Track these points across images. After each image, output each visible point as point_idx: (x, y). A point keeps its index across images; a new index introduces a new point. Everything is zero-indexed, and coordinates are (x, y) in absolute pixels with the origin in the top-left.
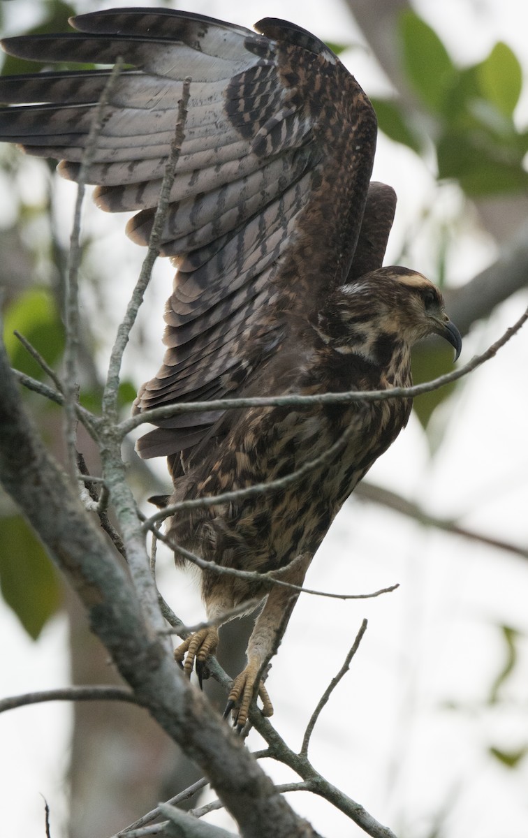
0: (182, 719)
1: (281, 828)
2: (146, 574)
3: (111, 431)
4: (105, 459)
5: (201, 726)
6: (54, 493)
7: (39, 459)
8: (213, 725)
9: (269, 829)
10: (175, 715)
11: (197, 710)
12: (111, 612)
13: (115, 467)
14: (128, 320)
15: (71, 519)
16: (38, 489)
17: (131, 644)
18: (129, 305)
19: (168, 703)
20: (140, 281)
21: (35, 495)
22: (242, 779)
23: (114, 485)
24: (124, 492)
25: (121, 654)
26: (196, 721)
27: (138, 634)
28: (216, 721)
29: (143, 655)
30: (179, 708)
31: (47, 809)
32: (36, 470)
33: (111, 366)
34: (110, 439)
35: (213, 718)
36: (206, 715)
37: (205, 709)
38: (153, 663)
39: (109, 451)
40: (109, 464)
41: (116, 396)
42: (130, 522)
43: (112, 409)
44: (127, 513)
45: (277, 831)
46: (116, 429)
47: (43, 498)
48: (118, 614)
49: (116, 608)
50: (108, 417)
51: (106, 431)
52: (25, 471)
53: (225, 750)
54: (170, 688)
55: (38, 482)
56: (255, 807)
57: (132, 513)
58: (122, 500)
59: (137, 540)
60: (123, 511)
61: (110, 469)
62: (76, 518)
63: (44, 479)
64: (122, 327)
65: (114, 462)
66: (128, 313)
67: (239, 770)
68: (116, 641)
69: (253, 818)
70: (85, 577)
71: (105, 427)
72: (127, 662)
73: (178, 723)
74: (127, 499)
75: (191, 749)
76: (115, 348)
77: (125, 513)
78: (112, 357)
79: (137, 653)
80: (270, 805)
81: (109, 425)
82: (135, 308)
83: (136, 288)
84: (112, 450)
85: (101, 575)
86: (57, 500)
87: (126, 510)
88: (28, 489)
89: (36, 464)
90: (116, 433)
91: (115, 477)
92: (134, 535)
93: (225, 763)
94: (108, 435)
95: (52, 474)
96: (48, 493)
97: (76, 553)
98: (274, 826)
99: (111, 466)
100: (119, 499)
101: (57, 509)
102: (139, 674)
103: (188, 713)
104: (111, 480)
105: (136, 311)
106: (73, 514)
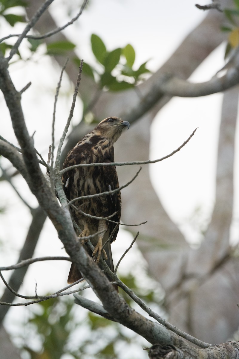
0: (86, 267)
1: (115, 302)
2: (70, 219)
3: (58, 173)
4: (56, 182)
5: (92, 269)
6: (48, 195)
7: (44, 184)
8: (95, 269)
9: (111, 302)
10: (84, 266)
11: (91, 264)
12: (65, 232)
13: (59, 185)
14: (63, 137)
15: (53, 203)
16: (43, 194)
17: (71, 243)
18: (63, 132)
19: (82, 262)
20: (67, 125)
21: (42, 195)
22: (104, 286)
23: (59, 190)
24: (62, 193)
25: (67, 246)
26: (90, 267)
27: (73, 240)
28: (96, 267)
29: (74, 247)
30: (85, 263)
31: (36, 284)
32: (42, 188)
33: (58, 152)
34: (58, 175)
35: (95, 267)
36: (93, 266)
37: (93, 264)
38: (78, 249)
39: (57, 180)
40: (57, 184)
41: (59, 161)
42: (64, 203)
43: (58, 166)
44: (64, 200)
45: (114, 302)
46: (60, 172)
47: (45, 196)
48: (67, 233)
49: (67, 232)
50: (57, 168)
51: (56, 173)
52: (39, 188)
53: (99, 277)
54: (82, 257)
55: (43, 191)
56: (108, 295)
57: (65, 200)
58: (62, 195)
59: (67, 208)
60: (62, 199)
61: (58, 185)
62: (55, 203)
63: (45, 190)
64: (61, 139)
65: (59, 183)
66: (63, 135)
67: (103, 283)
68: (66, 242)
69: (107, 298)
70: (57, 221)
71: (56, 172)
72: (69, 249)
73: (85, 268)
74: (63, 195)
75: (88, 276)
76: (59, 146)
77: (63, 200)
78: (58, 149)
79: (73, 246)
80: (112, 294)
81: (57, 171)
82: (65, 133)
83: (66, 127)
84: (58, 179)
85: (62, 221)
86: (49, 197)
87: (63, 199)
88: (40, 193)
89: (43, 186)
90: (60, 174)
91: (59, 188)
92: (66, 207)
93: (99, 281)
94: (57, 174)
95: (48, 189)
96: (46, 195)
97: (55, 214)
98: (113, 301)
99: (58, 184)
100: (61, 195)
101: (49, 200)
102: (73, 253)
103: (88, 265)
104: (58, 189)
105: (66, 134)
106: (54, 201)
